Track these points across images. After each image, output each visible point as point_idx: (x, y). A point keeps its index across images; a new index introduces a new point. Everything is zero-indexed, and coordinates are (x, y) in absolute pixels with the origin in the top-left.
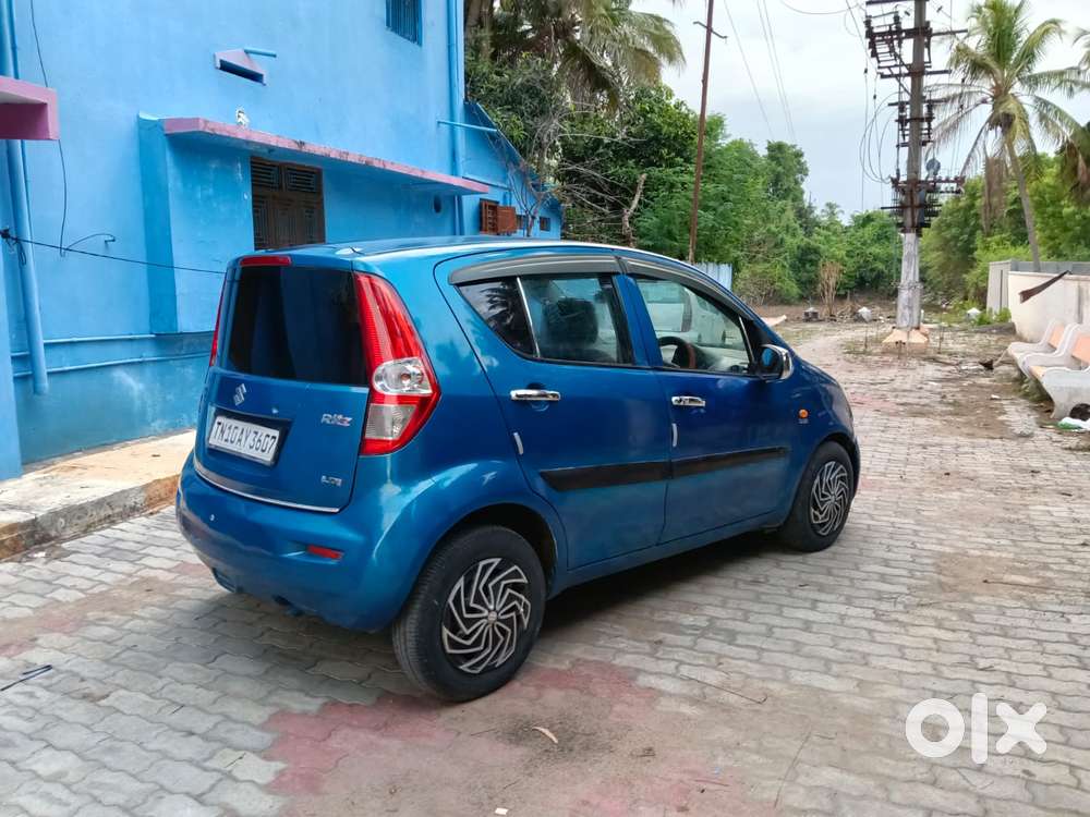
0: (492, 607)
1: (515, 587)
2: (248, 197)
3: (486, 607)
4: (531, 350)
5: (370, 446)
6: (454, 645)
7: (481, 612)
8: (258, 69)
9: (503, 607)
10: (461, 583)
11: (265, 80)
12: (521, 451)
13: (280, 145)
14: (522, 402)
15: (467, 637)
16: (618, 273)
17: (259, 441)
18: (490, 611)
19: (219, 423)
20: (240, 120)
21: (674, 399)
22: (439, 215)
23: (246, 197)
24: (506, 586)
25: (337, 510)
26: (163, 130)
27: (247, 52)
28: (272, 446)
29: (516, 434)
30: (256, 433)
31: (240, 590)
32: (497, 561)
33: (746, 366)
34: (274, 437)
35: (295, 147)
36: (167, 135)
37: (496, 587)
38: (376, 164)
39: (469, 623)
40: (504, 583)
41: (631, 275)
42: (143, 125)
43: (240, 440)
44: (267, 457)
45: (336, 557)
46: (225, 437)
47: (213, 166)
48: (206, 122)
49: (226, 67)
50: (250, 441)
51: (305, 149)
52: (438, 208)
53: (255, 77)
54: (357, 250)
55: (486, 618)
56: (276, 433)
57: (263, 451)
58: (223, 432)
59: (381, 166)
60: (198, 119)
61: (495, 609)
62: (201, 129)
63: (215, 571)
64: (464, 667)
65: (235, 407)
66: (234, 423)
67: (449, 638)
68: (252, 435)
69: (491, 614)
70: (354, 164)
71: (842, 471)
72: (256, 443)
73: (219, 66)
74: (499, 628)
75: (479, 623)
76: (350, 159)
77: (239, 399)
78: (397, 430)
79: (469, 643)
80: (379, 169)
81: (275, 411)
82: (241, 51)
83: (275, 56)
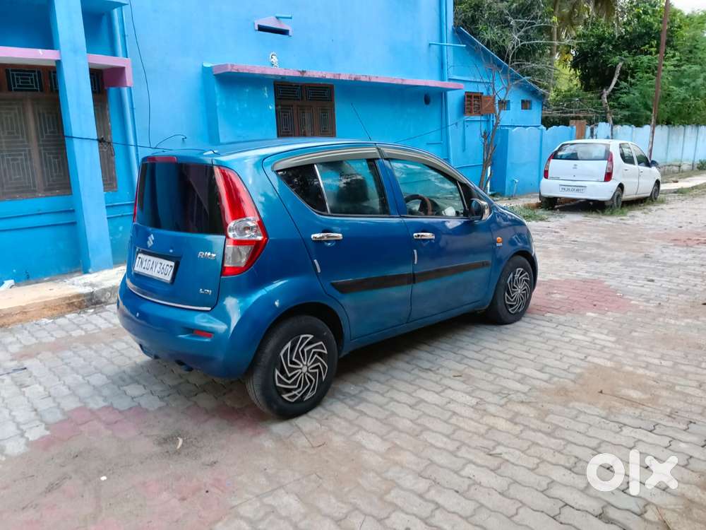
0: (305, 363)
1: (320, 354)
2: (272, 107)
3: (302, 362)
4: (325, 210)
5: (227, 271)
6: (281, 381)
7: (298, 365)
8: (285, 27)
9: (312, 364)
10: (289, 345)
11: (290, 33)
12: (319, 271)
13: (287, 74)
14: (319, 242)
15: (289, 379)
16: (378, 159)
17: (163, 268)
18: (303, 365)
19: (140, 258)
20: (272, 60)
21: (415, 234)
22: (428, 106)
23: (271, 107)
24: (314, 353)
25: (209, 309)
26: (212, 72)
27: (277, 18)
28: (170, 271)
29: (315, 261)
30: (161, 264)
31: (156, 357)
32: (311, 337)
33: (462, 212)
34: (171, 266)
35: (298, 74)
36: (215, 75)
37: (309, 352)
38: (363, 79)
39: (291, 370)
40: (313, 350)
41: (387, 159)
42: (205, 70)
43: (152, 268)
44: (168, 278)
45: (210, 336)
46: (143, 266)
47: (247, 90)
48: (232, 66)
49: (261, 29)
50: (158, 268)
51: (305, 75)
52: (427, 101)
53: (284, 32)
54: (215, 151)
55: (301, 369)
56: (173, 264)
57: (166, 274)
58: (142, 263)
59: (368, 80)
60: (227, 65)
61: (307, 365)
62: (229, 70)
63: (141, 346)
64: (285, 396)
65: (149, 249)
66: (148, 257)
67: (278, 376)
68: (159, 265)
69: (304, 367)
70: (346, 81)
71: (526, 276)
72: (160, 269)
73: (257, 29)
74: (308, 377)
75: (296, 371)
76: (342, 78)
77: (150, 243)
78: (244, 260)
79: (290, 382)
80: (366, 82)
81: (171, 251)
82: (273, 17)
83: (291, 18)
